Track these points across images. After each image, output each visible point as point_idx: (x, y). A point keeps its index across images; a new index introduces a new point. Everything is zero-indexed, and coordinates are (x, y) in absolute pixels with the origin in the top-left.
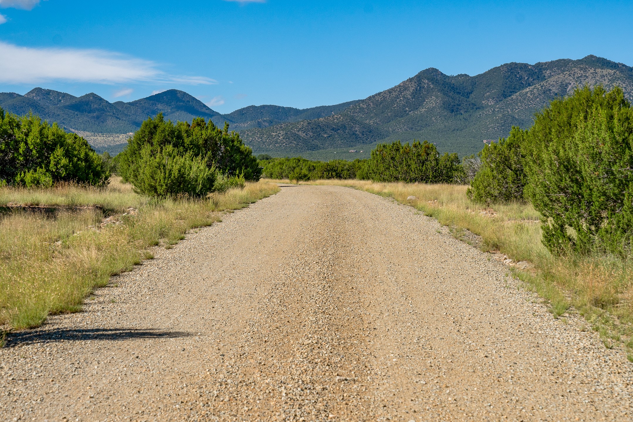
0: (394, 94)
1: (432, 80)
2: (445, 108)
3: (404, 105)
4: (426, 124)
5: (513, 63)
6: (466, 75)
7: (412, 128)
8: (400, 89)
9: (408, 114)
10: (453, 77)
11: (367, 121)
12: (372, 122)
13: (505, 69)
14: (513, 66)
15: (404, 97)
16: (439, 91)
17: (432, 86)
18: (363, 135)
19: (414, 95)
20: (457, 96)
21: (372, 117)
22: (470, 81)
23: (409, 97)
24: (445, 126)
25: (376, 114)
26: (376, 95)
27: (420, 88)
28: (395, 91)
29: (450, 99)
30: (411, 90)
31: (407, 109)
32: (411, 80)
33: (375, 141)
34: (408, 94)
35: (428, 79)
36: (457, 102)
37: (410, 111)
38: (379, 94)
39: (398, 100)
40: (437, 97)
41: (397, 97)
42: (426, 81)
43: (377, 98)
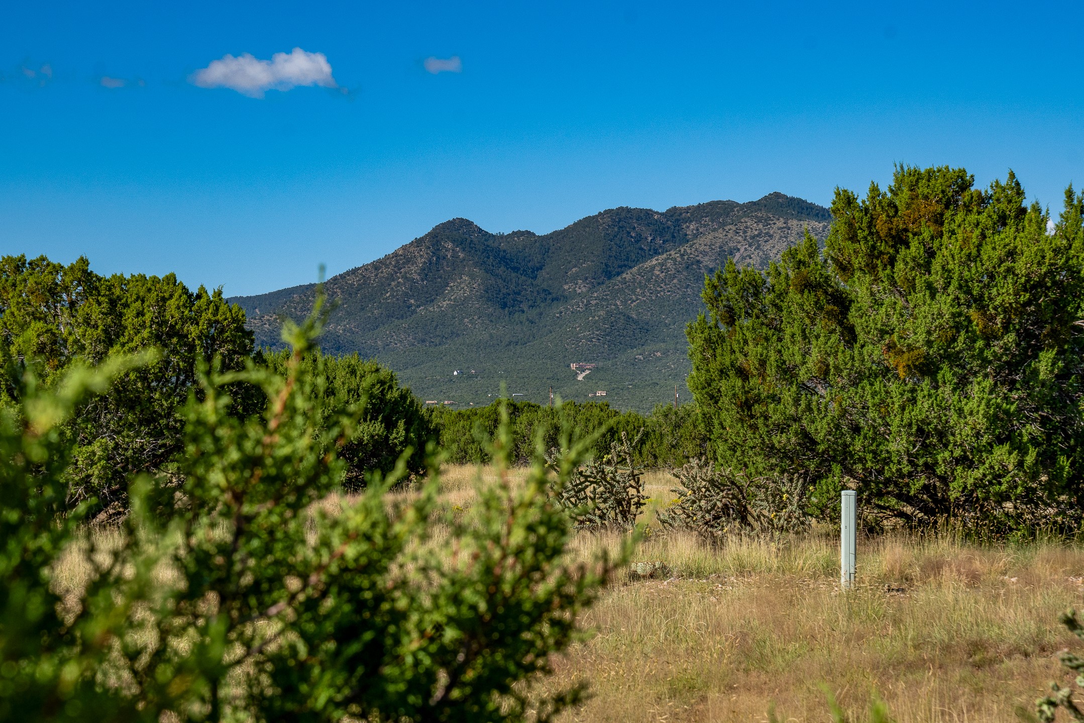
0: (385, 271)
1: (461, 242)
2: (489, 299)
3: (406, 294)
4: (452, 333)
5: (622, 208)
6: (528, 232)
7: (423, 341)
8: (397, 262)
9: (413, 312)
10: (502, 237)
11: (331, 327)
12: (340, 330)
13: (608, 220)
14: (623, 215)
15: (405, 277)
16: (476, 265)
17: (461, 255)
19: (425, 273)
20: (514, 275)
21: (340, 319)
22: (537, 244)
23: (416, 277)
24: (491, 336)
25: (349, 314)
26: (348, 273)
27: (438, 258)
28: (387, 266)
29: (500, 281)
30: (420, 262)
31: (412, 301)
32: (418, 242)
34: (414, 271)
35: (453, 241)
36: (512, 287)
37: (419, 306)
38: (354, 271)
39: (393, 283)
40: (472, 277)
41: (391, 278)
42: (450, 245)
43: (351, 280)
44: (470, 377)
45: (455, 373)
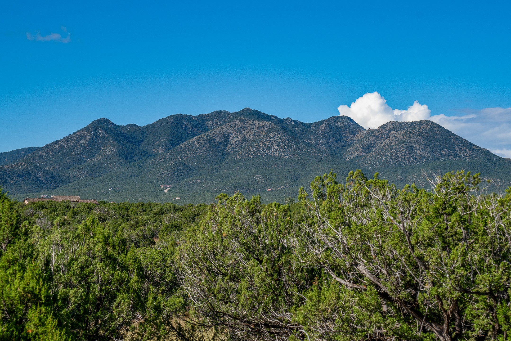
0: (72, 143)
1: (106, 129)
2: (120, 156)
3: (81, 153)
4: (104, 171)
5: (178, 115)
6: (135, 125)
7: (91, 175)
8: (77, 138)
9: (85, 161)
10: (123, 127)
11: (47, 168)
12: (52, 169)
13: (172, 120)
14: (179, 117)
15: (80, 145)
16: (113, 140)
17: (107, 135)
18: (47, 181)
19: (90, 143)
20: (130, 144)
21: (51, 164)
22: (140, 130)
23: (86, 145)
24: (122, 172)
25: (55, 162)
26: (53, 143)
27: (96, 137)
28: (72, 140)
29: (124, 147)
30: (88, 138)
31: (84, 156)
33: (58, 186)
34: (85, 142)
35: (103, 129)
36: (130, 150)
37: (87, 159)
38: (56, 142)
39: (75, 148)
40: (112, 145)
41: (74, 146)
42: (101, 131)
43: (56, 146)
44: (117, 191)
45: (110, 189)
